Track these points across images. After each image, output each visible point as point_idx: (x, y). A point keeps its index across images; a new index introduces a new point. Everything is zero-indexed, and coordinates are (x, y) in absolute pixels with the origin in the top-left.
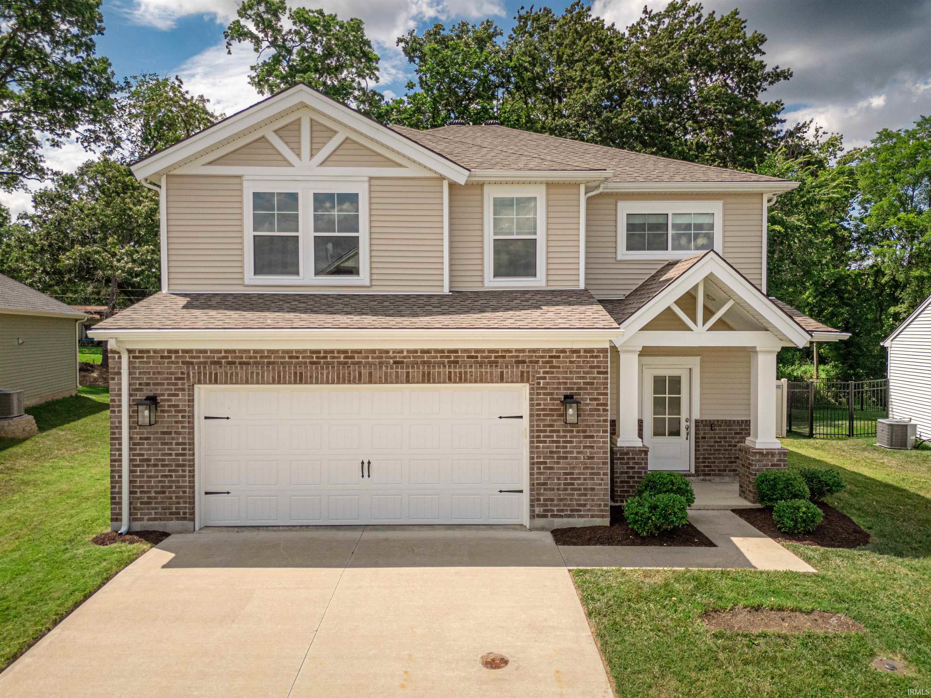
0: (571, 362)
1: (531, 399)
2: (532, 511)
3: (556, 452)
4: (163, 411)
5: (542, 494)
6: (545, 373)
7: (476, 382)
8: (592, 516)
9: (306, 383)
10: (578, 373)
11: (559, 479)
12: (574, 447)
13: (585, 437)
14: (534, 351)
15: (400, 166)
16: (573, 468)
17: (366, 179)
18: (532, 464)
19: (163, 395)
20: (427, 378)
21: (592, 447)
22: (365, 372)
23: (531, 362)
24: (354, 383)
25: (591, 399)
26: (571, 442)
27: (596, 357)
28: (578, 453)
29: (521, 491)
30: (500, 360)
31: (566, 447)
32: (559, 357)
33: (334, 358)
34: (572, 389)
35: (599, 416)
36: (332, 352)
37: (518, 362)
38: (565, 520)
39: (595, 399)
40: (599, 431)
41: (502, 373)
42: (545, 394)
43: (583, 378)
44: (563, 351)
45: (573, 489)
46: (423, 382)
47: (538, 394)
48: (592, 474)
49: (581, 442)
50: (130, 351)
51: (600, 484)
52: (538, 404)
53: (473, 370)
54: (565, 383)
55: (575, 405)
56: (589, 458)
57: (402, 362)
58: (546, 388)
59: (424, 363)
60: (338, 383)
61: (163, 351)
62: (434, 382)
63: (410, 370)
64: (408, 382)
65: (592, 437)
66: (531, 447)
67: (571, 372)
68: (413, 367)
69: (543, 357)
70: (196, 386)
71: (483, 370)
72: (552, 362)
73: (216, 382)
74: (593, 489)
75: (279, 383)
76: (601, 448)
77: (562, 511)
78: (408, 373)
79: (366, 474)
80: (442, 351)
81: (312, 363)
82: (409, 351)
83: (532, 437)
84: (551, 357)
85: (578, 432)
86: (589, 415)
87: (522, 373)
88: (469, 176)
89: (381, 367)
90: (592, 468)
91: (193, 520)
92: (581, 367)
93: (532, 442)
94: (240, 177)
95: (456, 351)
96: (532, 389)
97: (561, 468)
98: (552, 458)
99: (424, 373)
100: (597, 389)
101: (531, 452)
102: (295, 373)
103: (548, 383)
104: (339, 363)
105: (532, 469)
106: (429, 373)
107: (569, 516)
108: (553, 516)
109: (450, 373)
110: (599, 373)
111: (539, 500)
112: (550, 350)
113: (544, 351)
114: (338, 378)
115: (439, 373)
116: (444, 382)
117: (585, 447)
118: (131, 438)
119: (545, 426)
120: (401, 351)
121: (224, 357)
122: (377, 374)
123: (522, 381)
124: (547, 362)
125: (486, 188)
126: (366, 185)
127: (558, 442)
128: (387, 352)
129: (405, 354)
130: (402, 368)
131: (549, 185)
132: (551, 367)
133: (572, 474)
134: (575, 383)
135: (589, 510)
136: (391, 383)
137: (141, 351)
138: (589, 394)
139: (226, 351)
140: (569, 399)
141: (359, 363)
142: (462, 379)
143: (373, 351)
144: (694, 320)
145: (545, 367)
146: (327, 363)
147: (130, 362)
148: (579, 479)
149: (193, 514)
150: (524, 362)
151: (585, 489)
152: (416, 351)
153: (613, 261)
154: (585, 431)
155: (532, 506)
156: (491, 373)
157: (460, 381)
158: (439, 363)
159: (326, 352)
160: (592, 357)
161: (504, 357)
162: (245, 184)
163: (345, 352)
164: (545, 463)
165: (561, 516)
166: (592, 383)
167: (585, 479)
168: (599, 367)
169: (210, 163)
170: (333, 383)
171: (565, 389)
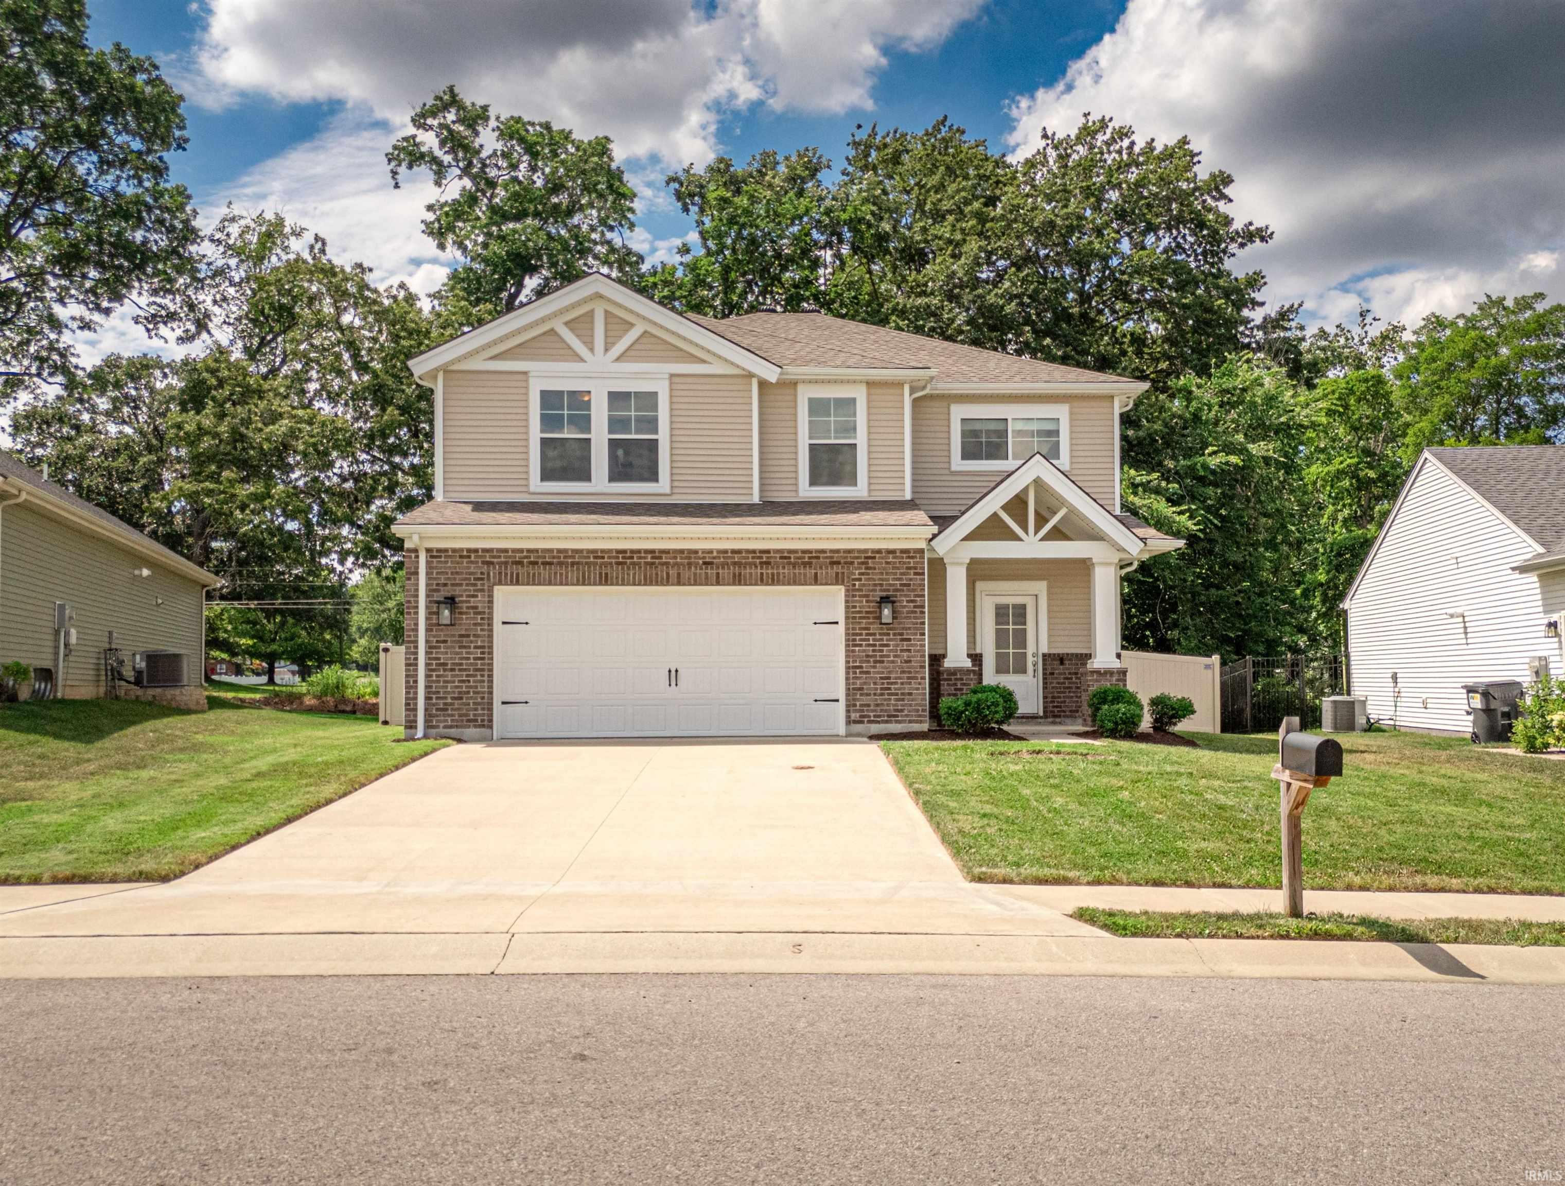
0: (887, 563)
1: (847, 601)
2: (848, 717)
3: (871, 656)
4: (461, 613)
5: (858, 700)
6: (860, 574)
7: (789, 584)
8: (910, 722)
9: (612, 584)
10: (895, 574)
11: (875, 683)
12: (890, 651)
13: (902, 640)
14: (849, 551)
15: (704, 361)
16: (890, 672)
17: (667, 376)
18: (848, 668)
19: (461, 596)
20: (738, 580)
21: (909, 651)
22: (673, 572)
23: (846, 563)
24: (662, 584)
25: (908, 601)
26: (887, 645)
27: (912, 557)
28: (895, 656)
29: (837, 701)
30: (814, 561)
31: (882, 651)
32: (874, 558)
33: (640, 558)
34: (888, 590)
35: (915, 618)
36: (639, 551)
37: (833, 563)
38: (882, 726)
39: (912, 601)
40: (916, 634)
41: (816, 574)
42: (860, 596)
43: (899, 579)
44: (879, 551)
45: (889, 694)
46: (734, 584)
47: (854, 596)
48: (909, 678)
49: (897, 645)
50: (428, 550)
51: (917, 689)
52: (854, 607)
53: (786, 571)
54: (881, 585)
55: (890, 605)
56: (906, 662)
57: (711, 563)
58: (861, 590)
59: (735, 563)
60: (645, 584)
61: (462, 550)
62: (746, 584)
63: (721, 571)
64: (718, 583)
65: (909, 640)
66: (847, 651)
67: (887, 574)
68: (723, 568)
69: (857, 558)
70: (496, 588)
71: (797, 571)
72: (867, 563)
73: (518, 583)
74: (910, 694)
75: (584, 584)
76: (918, 651)
77: (879, 716)
78: (718, 574)
79: (673, 683)
80: (754, 551)
81: (618, 563)
82: (719, 551)
83: (847, 640)
84: (866, 558)
85: (894, 634)
86: (906, 618)
87: (837, 574)
88: (781, 374)
89: (690, 568)
90: (910, 672)
91: (491, 727)
92: (898, 568)
93: (847, 646)
94: (525, 373)
95: (768, 552)
96: (847, 591)
97: (878, 673)
98: (868, 662)
99: (734, 574)
100: (914, 590)
101: (847, 656)
102: (601, 574)
103: (864, 585)
104: (646, 563)
105: (847, 673)
106: (740, 574)
107: (887, 722)
108: (870, 722)
109: (762, 574)
110: (916, 574)
111: (855, 705)
112: (866, 551)
113: (860, 551)
114: (645, 579)
115: (751, 574)
116: (756, 584)
117: (902, 651)
118: (427, 641)
119: (861, 629)
120: (711, 552)
121: (526, 557)
122: (686, 574)
123: (837, 583)
124: (863, 563)
125: (800, 388)
126: (667, 383)
127: (875, 645)
128: (696, 552)
129: (715, 554)
130: (712, 568)
131: (868, 384)
132: (867, 568)
133: (889, 678)
134: (891, 585)
135: (907, 716)
136: (701, 585)
137: (439, 550)
138: (906, 596)
139: (529, 551)
140: (885, 600)
141: (667, 564)
142: (774, 580)
143: (681, 551)
144: (1025, 529)
145: (860, 568)
146: (634, 564)
147: (427, 562)
148: (896, 683)
149: (491, 721)
150: (838, 563)
151: (903, 694)
152: (726, 552)
153: (947, 472)
154: (902, 634)
155: (848, 711)
156: (805, 575)
157: (773, 584)
158: (750, 564)
159: (632, 551)
160: (909, 557)
161: (818, 558)
162: (531, 381)
163: (652, 552)
164: (861, 667)
165: (878, 722)
166: (909, 585)
167: (902, 684)
168: (915, 568)
169: (492, 358)
170: (639, 584)
171: (881, 590)
